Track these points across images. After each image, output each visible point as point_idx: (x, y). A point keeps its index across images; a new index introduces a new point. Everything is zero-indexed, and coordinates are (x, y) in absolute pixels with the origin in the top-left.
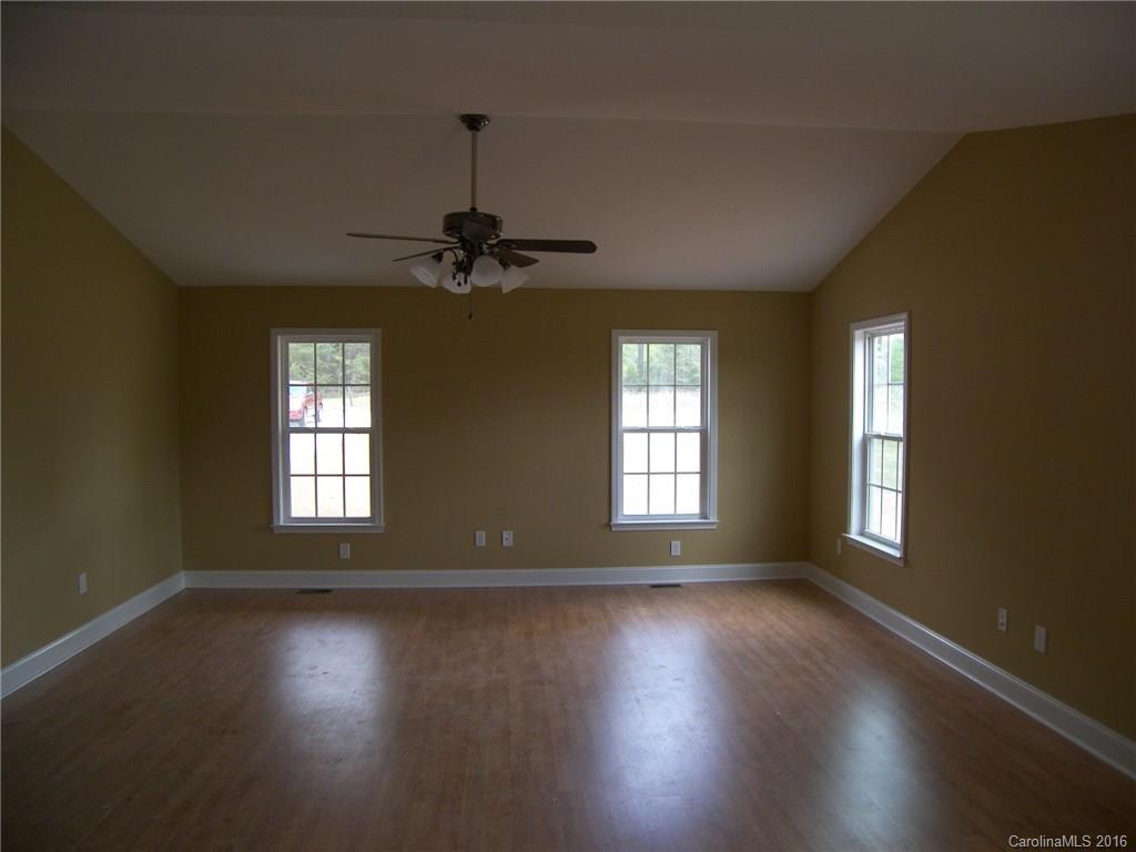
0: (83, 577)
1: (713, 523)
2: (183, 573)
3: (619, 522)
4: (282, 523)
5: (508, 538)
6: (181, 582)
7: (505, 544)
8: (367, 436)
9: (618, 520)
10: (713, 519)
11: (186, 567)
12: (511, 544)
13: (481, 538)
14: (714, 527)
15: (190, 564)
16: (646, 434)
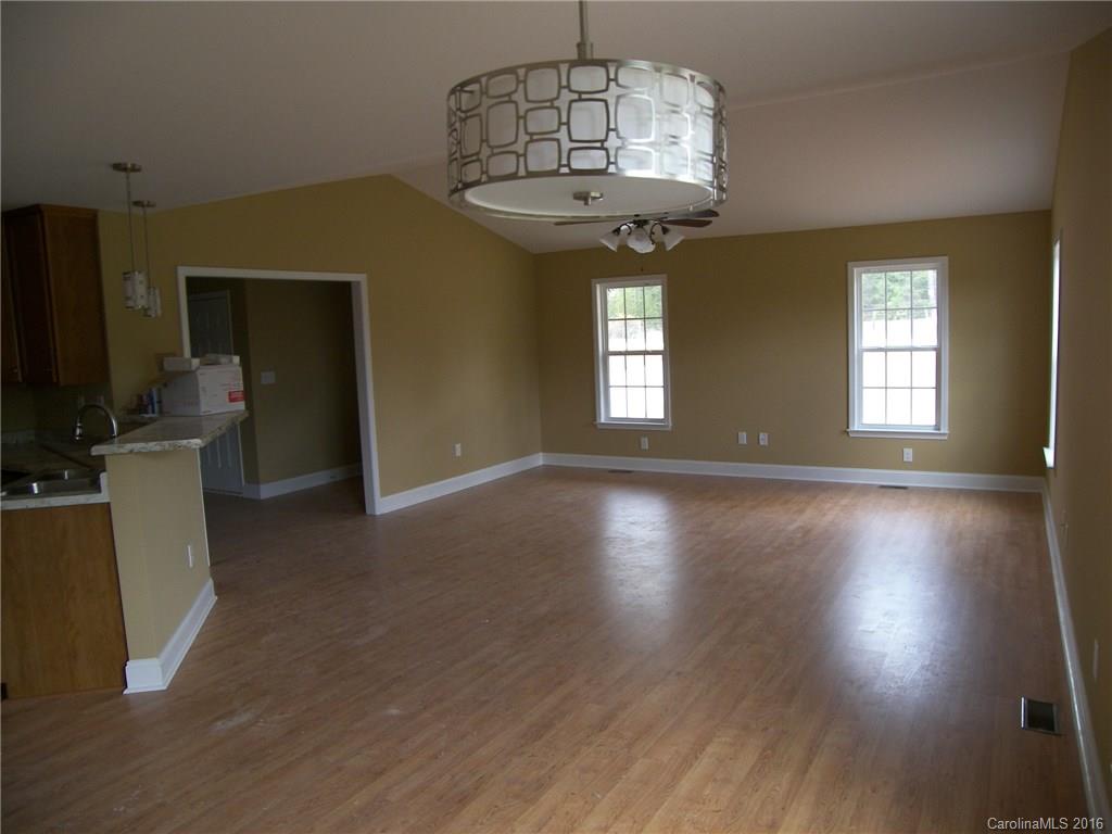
0: (458, 446)
1: (944, 434)
2: (541, 454)
3: (856, 429)
4: (603, 421)
5: (764, 438)
6: (539, 460)
7: (762, 443)
8: (661, 356)
9: (855, 426)
10: (944, 430)
11: (544, 450)
12: (766, 443)
13: (743, 438)
14: (946, 438)
15: (548, 447)
16: (883, 353)
